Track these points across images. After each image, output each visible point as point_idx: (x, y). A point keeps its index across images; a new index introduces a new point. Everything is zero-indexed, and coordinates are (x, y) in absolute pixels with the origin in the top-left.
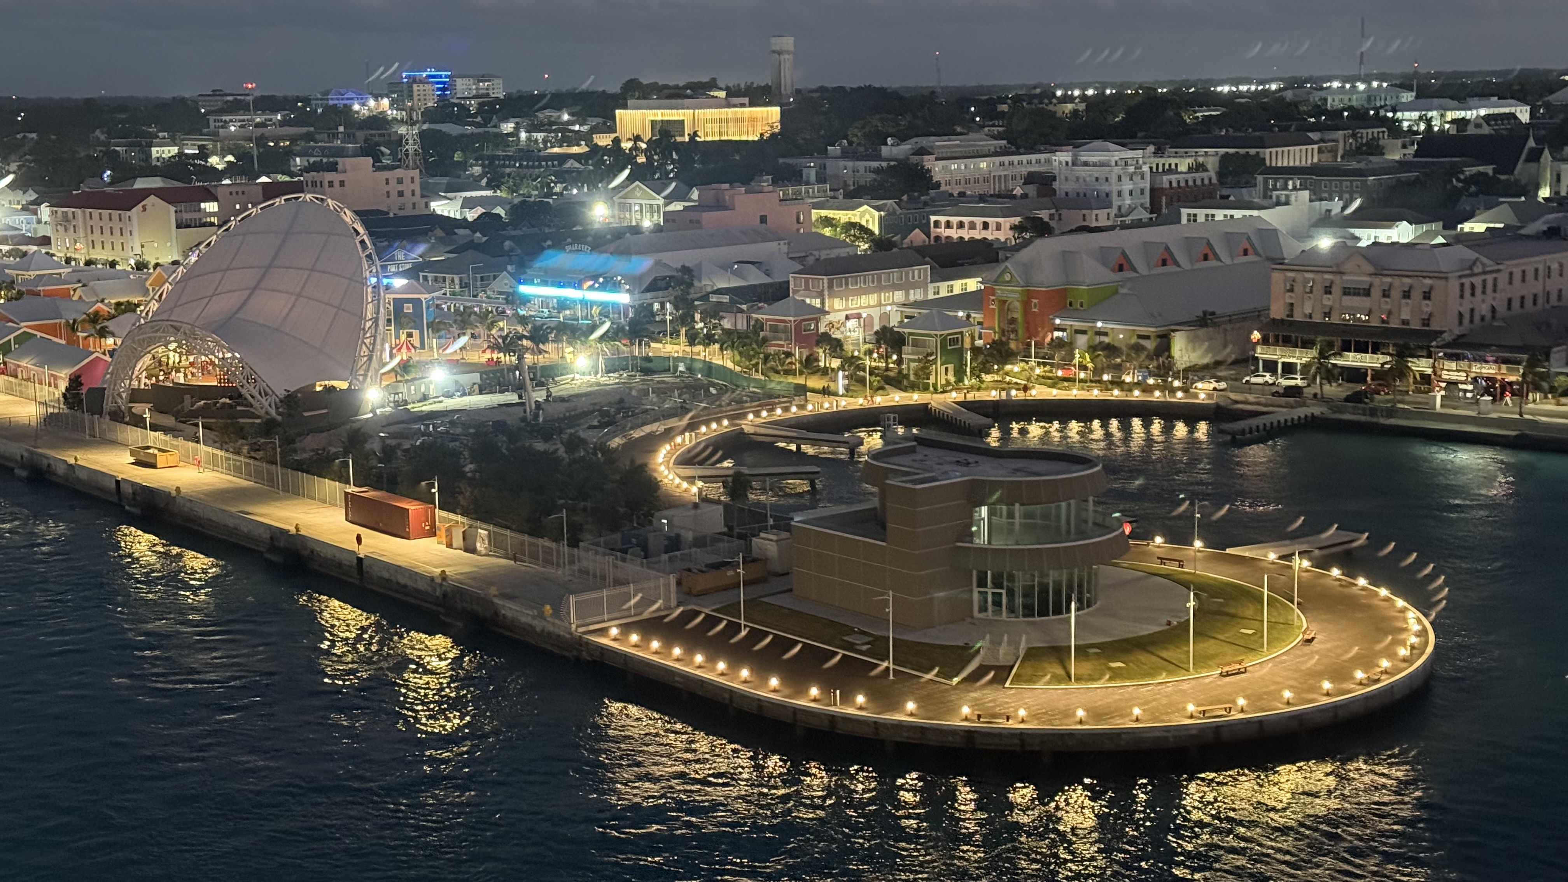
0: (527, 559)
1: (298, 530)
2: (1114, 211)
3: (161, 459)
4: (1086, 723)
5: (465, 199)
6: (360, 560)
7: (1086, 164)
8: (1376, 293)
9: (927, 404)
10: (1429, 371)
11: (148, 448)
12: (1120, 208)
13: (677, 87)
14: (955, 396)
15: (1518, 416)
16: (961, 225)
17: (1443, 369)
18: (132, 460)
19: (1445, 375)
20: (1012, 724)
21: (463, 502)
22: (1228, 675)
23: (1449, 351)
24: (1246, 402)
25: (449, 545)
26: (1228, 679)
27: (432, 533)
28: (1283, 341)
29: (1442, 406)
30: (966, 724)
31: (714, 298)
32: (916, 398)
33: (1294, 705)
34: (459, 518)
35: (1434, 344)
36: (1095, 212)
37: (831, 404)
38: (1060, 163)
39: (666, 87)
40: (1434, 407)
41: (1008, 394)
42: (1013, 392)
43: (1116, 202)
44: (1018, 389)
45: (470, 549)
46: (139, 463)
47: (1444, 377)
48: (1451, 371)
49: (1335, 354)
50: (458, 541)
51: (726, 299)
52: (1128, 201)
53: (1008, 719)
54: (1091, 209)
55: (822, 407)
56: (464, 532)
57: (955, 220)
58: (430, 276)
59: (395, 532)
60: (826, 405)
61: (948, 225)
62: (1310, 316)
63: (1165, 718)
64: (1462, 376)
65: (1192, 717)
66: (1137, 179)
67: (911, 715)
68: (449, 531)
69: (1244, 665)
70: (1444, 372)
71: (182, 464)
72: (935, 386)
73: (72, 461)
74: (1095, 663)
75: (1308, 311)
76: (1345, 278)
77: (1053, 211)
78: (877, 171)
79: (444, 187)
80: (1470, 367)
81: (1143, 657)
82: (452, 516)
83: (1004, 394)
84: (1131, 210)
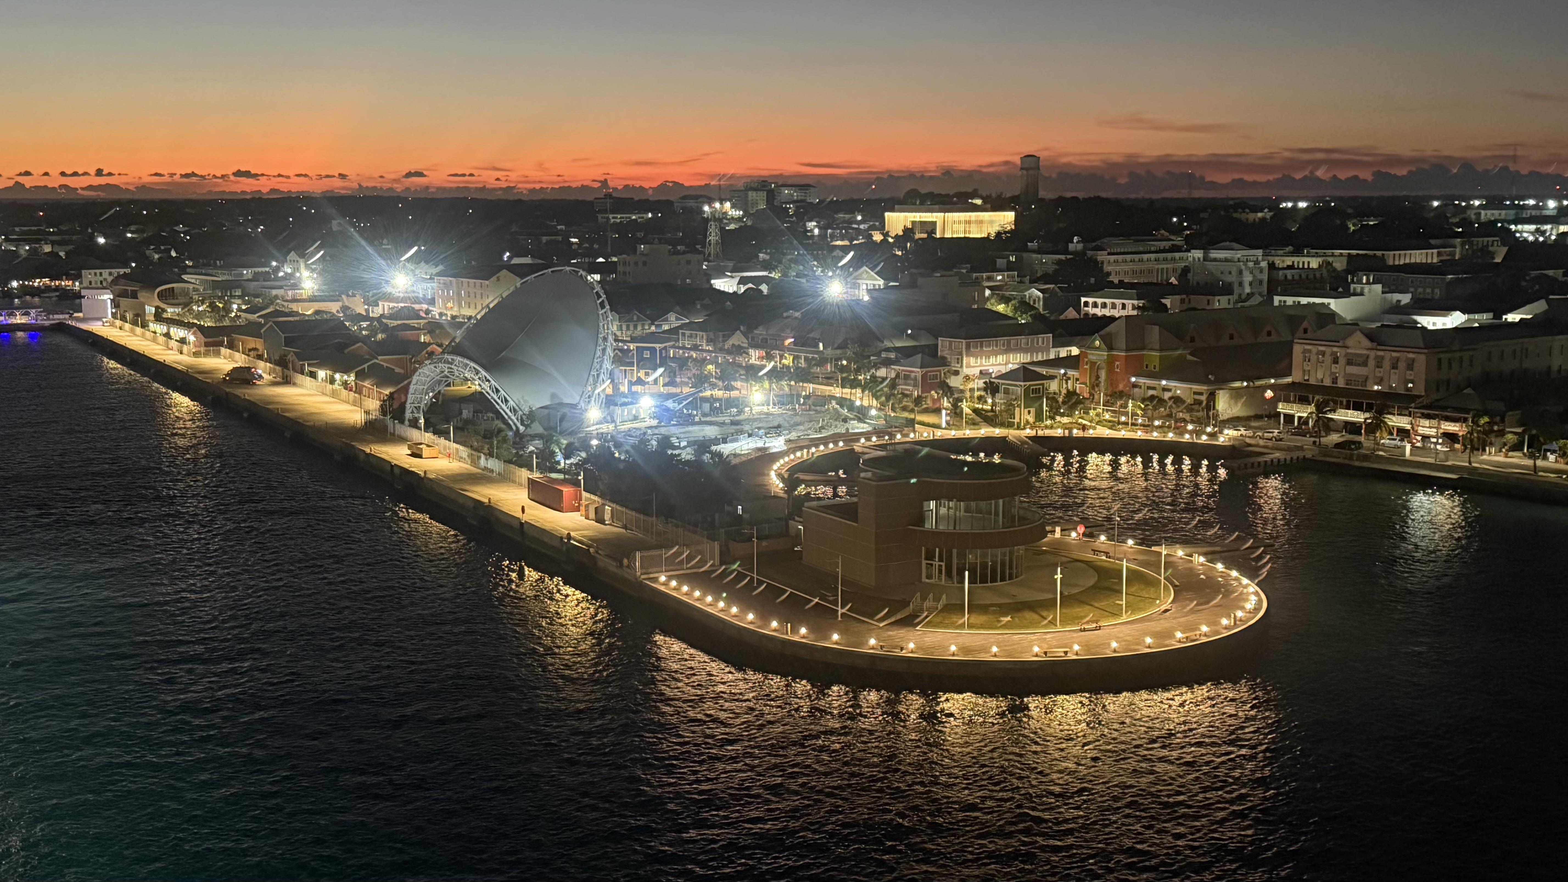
0: (634, 528)
1: (490, 502)
2: (1235, 297)
3: (426, 451)
4: (957, 655)
5: (742, 278)
6: (522, 524)
7: (1215, 260)
8: (1372, 363)
9: (1005, 437)
10: (1408, 427)
11: (421, 444)
12: (1240, 295)
13: (947, 195)
14: (1028, 432)
15: (1467, 464)
16: (1104, 305)
17: (1418, 426)
18: (409, 452)
19: (1421, 430)
20: (904, 653)
21: (602, 487)
22: (1084, 630)
23: (1426, 412)
24: (1257, 446)
25: (587, 518)
26: (1083, 633)
27: (577, 509)
28: (1299, 400)
29: (1411, 454)
30: (871, 651)
31: (884, 355)
32: (997, 432)
33: (1118, 652)
34: (596, 498)
35: (1413, 405)
36: (1217, 298)
37: (929, 434)
38: (1194, 258)
39: (939, 195)
40: (1404, 456)
41: (1070, 432)
42: (1075, 431)
43: (1237, 290)
44: (1079, 429)
45: (600, 520)
46: (413, 455)
47: (1420, 432)
48: (1426, 427)
49: (1330, 411)
50: (592, 515)
51: (892, 356)
52: (1248, 290)
53: (902, 649)
54: (1214, 295)
55: (922, 436)
56: (596, 508)
57: (1100, 301)
58: (688, 333)
59: (554, 506)
60: (925, 434)
61: (1095, 305)
62: (1322, 381)
63: (1016, 655)
64: (1432, 432)
65: (1037, 656)
66: (1257, 272)
67: (836, 643)
68: (587, 506)
69: (1100, 624)
70: (1420, 428)
71: (440, 456)
72: (1019, 424)
73: (368, 451)
74: (991, 616)
75: (1320, 376)
76: (1349, 351)
77: (1184, 296)
78: (1059, 262)
79: (730, 268)
80: (1439, 424)
81: (1029, 615)
82: (593, 497)
83: (1067, 432)
84: (1250, 296)
